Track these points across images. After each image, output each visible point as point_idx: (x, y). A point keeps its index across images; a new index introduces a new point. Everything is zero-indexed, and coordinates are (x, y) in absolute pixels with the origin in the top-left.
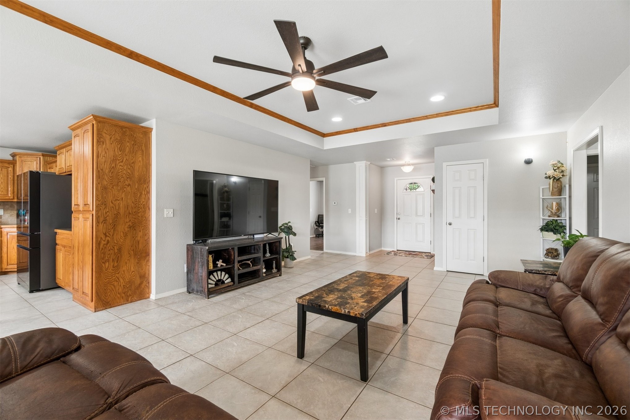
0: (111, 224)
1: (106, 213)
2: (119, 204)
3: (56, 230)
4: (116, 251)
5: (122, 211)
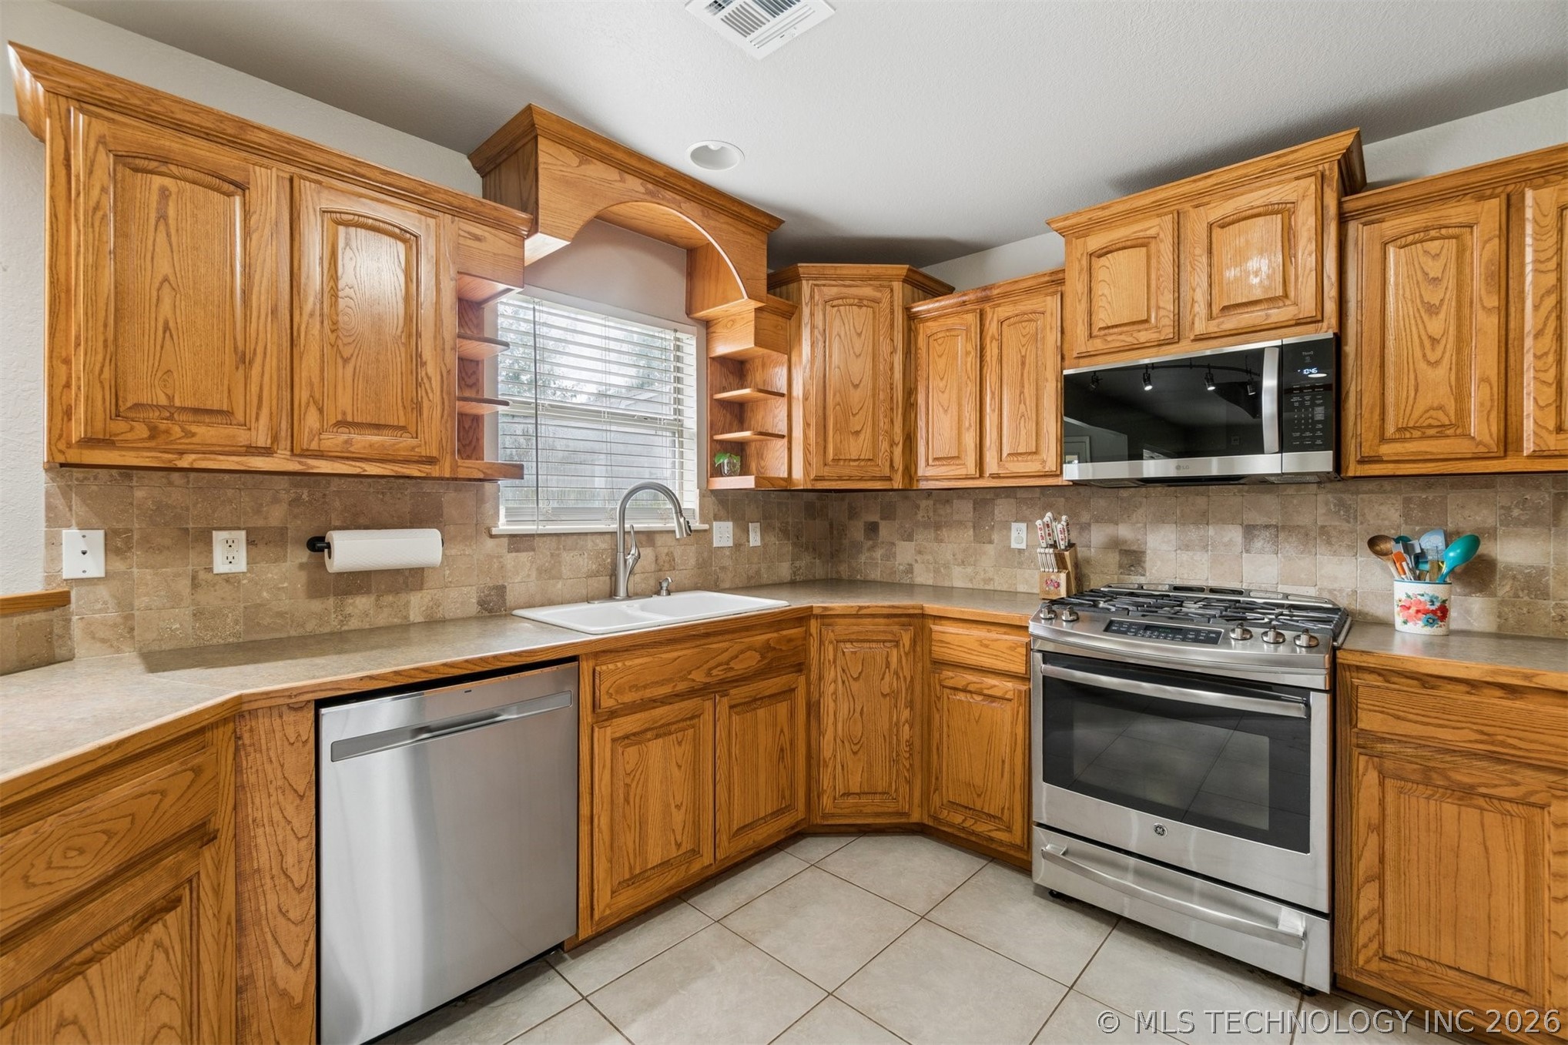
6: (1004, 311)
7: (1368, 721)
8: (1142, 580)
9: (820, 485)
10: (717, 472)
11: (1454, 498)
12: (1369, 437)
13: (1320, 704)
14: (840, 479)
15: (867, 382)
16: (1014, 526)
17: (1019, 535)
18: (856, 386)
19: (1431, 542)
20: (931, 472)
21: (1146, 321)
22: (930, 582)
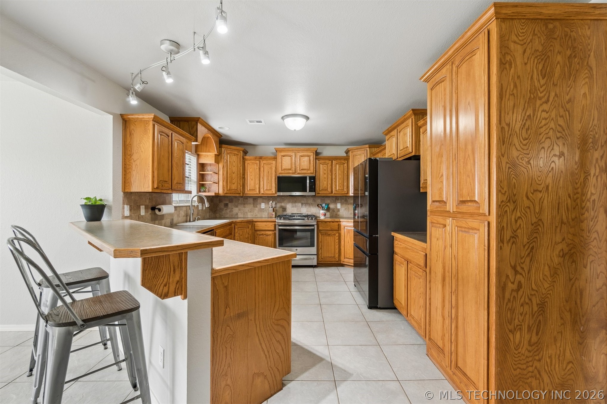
0: (526, 245)
1: (516, 221)
2: (541, 201)
3: (393, 234)
4: (535, 308)
5: (547, 216)
6: (265, 162)
7: (320, 228)
8: (286, 213)
9: (226, 195)
10: (200, 192)
11: (326, 199)
12: (319, 190)
13: (316, 226)
14: (230, 194)
15: (236, 172)
16: (262, 204)
17: (263, 206)
18: (234, 173)
19: (324, 205)
20: (248, 193)
21: (291, 169)
22: (242, 217)
